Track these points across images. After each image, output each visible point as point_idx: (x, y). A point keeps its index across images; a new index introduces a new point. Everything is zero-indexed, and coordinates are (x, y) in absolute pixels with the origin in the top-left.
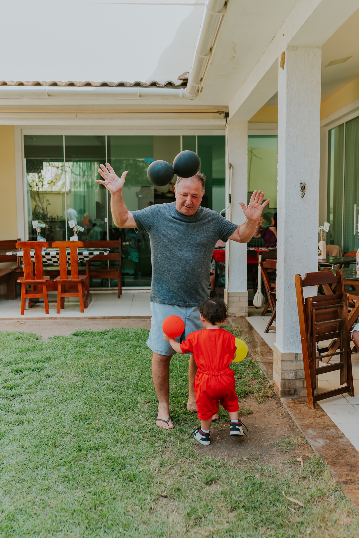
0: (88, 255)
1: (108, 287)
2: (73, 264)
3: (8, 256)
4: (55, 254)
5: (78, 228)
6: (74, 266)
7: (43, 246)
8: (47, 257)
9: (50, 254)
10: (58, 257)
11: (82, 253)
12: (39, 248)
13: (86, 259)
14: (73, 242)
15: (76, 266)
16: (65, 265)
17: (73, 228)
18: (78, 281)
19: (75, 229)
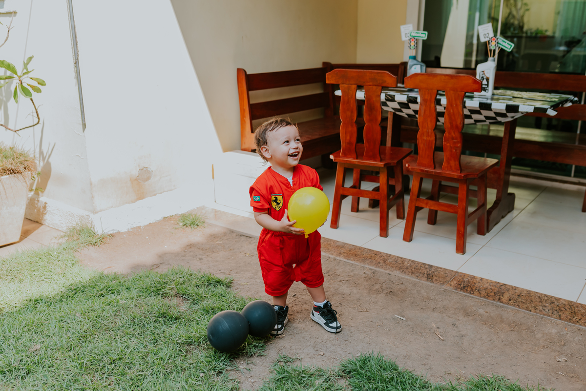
0: (505, 112)
1: (570, 176)
2: (449, 133)
5: (500, 41)
6: (453, 138)
11: (490, 105)
12: (374, 87)
15: (456, 139)
16: (430, 134)
17: (486, 42)
18: (456, 177)
19: (490, 45)
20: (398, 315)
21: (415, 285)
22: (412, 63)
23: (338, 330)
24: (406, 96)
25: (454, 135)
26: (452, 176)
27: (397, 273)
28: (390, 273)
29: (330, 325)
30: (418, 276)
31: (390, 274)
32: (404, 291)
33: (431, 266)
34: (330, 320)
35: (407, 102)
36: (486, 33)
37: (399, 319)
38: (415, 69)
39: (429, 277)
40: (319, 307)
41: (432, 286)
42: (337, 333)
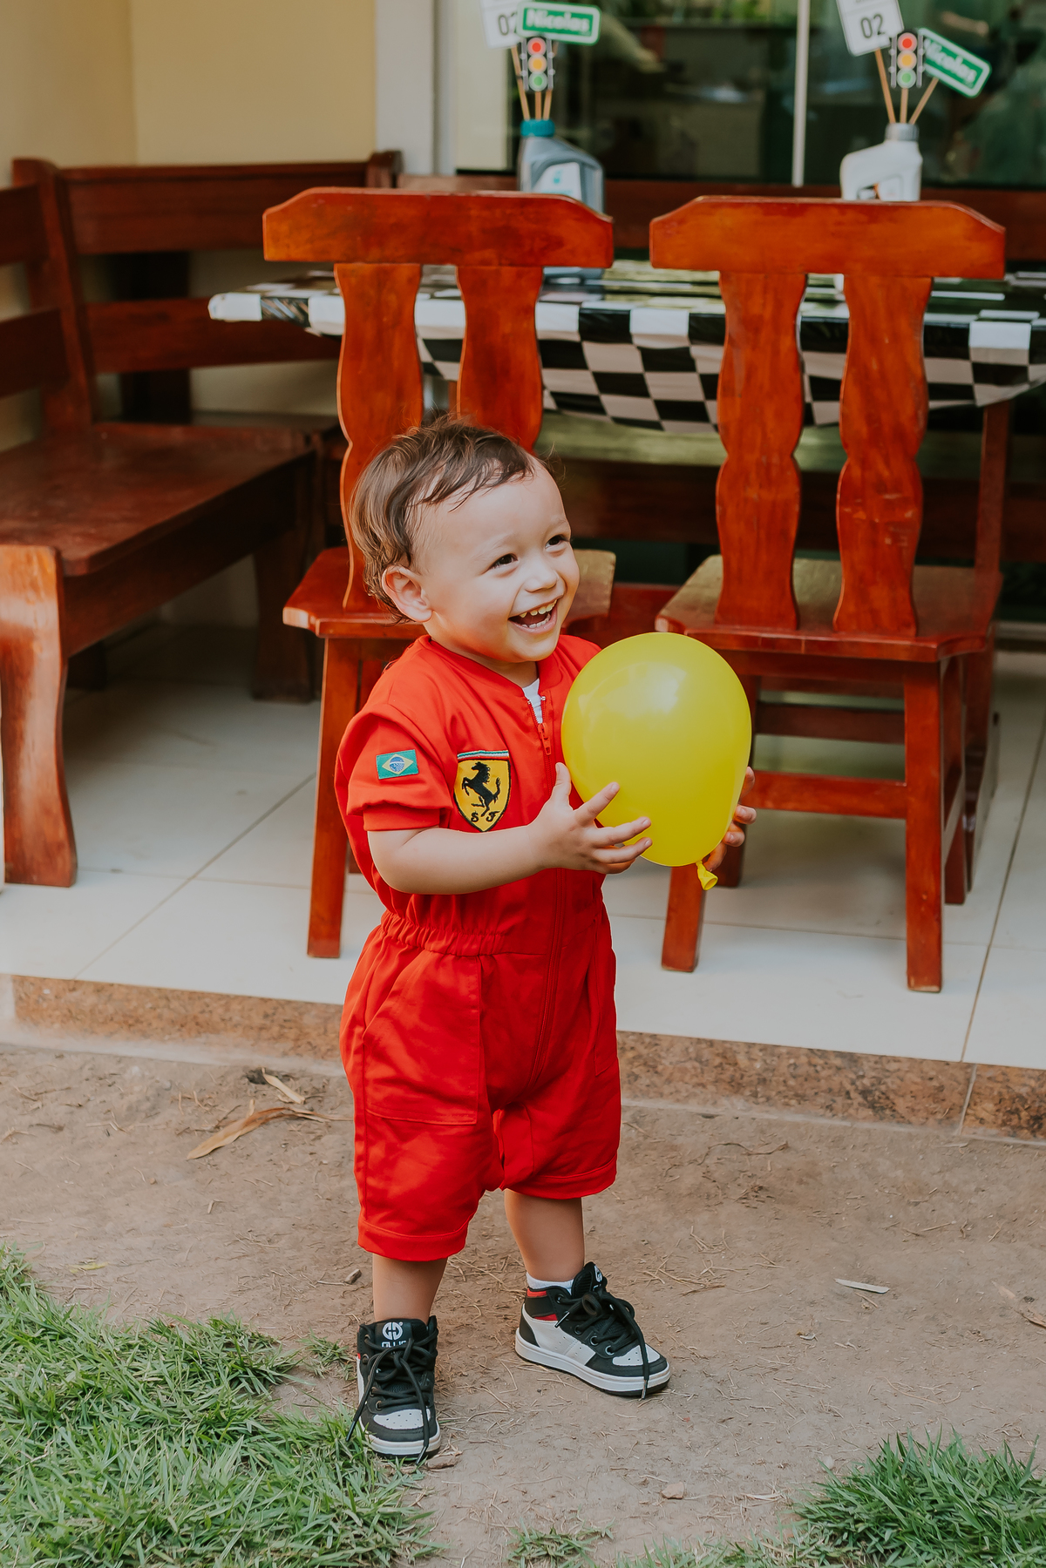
0: (1023, 360)
2: (865, 465)
3: (221, 324)
4: (683, 329)
5: (933, 53)
6: (882, 486)
7: (552, 249)
8: (605, 357)
9: (635, 327)
10: (709, 358)
11: (962, 334)
12: (508, 272)
13: (986, 395)
14: (874, 212)
15: (897, 488)
16: (774, 472)
17: (871, 57)
18: (903, 657)
19: (893, 69)
20: (848, 1278)
21: (838, 1142)
22: (543, 157)
23: (655, 1380)
24: (575, 310)
25: (886, 473)
26: (886, 655)
27: (734, 1107)
28: (711, 1110)
29: (617, 1361)
30: (829, 1108)
31: (711, 1117)
32: (809, 1176)
33: (852, 1059)
34: (613, 1339)
35: (576, 338)
36: (870, 15)
37: (862, 1294)
38: (557, 181)
39: (878, 1102)
40: (555, 1291)
41: (910, 1137)
42: (653, 1392)
